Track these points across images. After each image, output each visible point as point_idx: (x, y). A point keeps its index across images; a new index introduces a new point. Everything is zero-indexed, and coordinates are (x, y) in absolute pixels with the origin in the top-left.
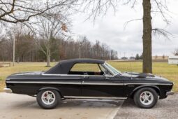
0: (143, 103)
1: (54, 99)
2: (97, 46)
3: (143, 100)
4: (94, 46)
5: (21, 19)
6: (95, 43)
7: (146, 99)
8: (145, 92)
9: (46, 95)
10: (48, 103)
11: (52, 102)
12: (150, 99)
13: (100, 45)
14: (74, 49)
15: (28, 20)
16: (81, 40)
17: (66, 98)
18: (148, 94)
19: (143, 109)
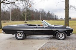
0: (60, 38)
1: (22, 36)
2: (49, 13)
3: (60, 37)
4: (47, 13)
5: (12, 2)
6: (48, 12)
7: (61, 36)
8: (61, 33)
9: (19, 34)
10: (19, 38)
11: (21, 37)
12: (63, 36)
13: (50, 13)
14: (38, 15)
15: (15, 3)
16: (41, 11)
17: (27, 36)
18: (62, 34)
19: (59, 40)
